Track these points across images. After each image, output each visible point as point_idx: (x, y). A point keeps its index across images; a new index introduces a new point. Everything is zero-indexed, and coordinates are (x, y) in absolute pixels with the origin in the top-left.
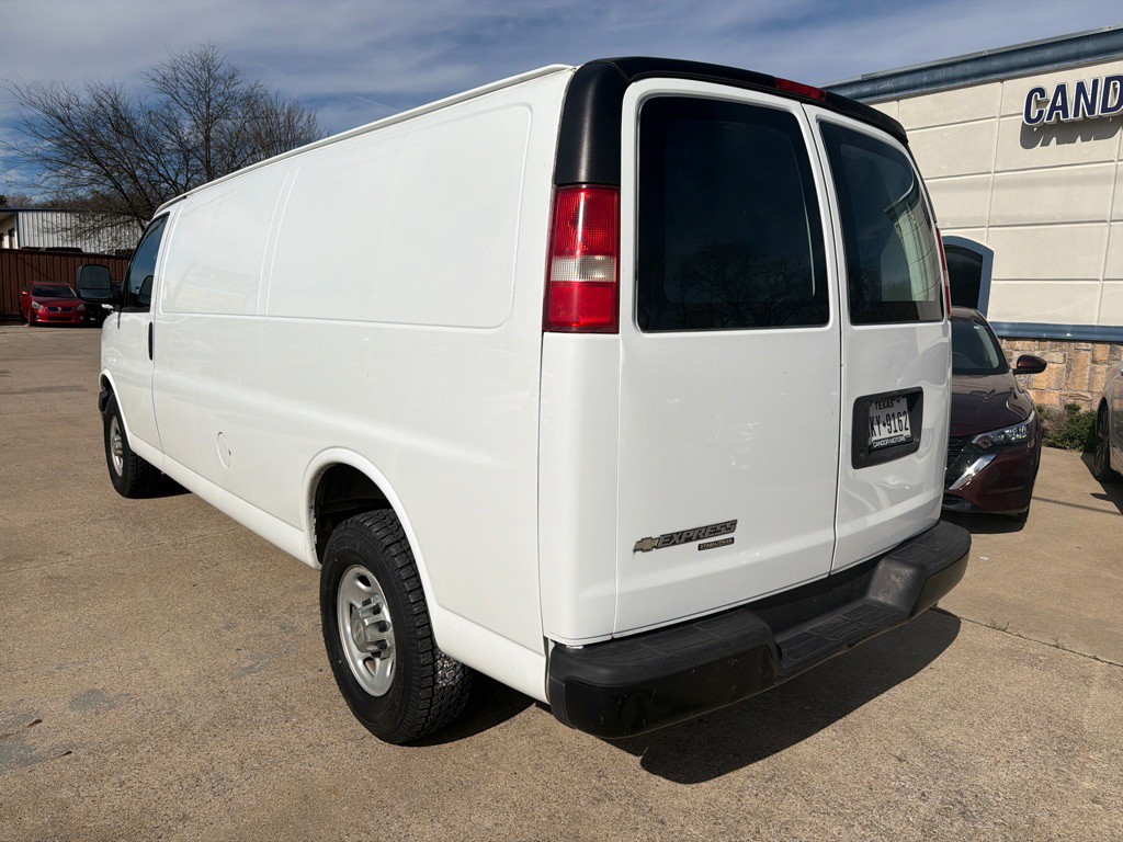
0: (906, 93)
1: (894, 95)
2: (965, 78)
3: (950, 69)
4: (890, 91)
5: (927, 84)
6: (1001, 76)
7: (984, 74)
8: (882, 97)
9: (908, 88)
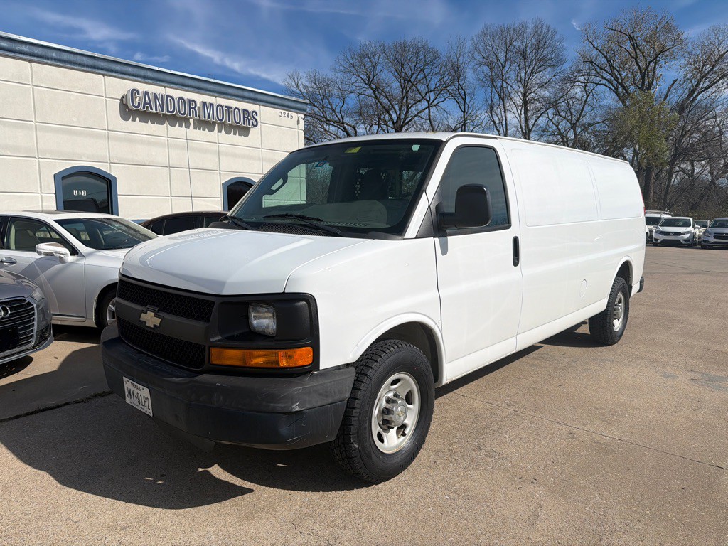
0: (38, 59)
1: (29, 58)
2: (83, 65)
3: (72, 56)
4: (26, 54)
5: (56, 60)
6: (105, 72)
7: (94, 67)
8: (18, 55)
9: (41, 57)
